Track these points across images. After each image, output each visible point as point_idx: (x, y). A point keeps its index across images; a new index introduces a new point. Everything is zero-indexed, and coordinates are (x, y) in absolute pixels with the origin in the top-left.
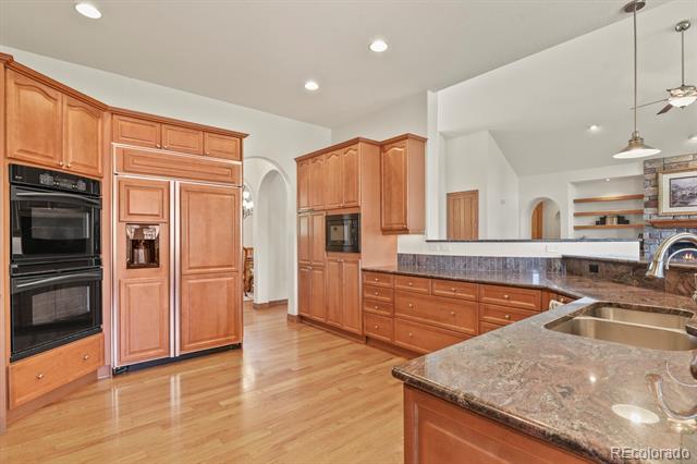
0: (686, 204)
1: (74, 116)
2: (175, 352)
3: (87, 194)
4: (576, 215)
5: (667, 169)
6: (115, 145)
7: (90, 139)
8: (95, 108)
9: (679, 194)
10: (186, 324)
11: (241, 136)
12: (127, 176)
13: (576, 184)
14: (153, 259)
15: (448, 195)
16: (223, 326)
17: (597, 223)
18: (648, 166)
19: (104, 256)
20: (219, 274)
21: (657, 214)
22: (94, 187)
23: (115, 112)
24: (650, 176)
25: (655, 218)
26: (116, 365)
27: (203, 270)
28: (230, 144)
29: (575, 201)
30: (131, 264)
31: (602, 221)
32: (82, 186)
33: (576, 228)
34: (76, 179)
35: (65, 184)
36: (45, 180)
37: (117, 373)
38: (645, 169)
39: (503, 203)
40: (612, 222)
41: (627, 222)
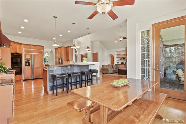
1: (18, 46)
2: (33, 78)
3: (20, 56)
4: (117, 58)
6: (24, 49)
7: (20, 48)
8: (21, 44)
10: (34, 74)
11: (43, 46)
12: (25, 53)
13: (117, 52)
14: (29, 65)
15: (93, 53)
16: (40, 75)
19: (22, 64)
20: (40, 67)
22: (21, 55)
23: (23, 44)
26: (24, 79)
27: (37, 67)
28: (41, 48)
29: (117, 55)
30: (26, 65)
31: (121, 59)
32: (19, 55)
33: (117, 60)
34: (18, 54)
35: (17, 55)
36: (15, 54)
37: (24, 80)
38: (126, 49)
39: (103, 55)
40: (122, 59)
41: (125, 59)
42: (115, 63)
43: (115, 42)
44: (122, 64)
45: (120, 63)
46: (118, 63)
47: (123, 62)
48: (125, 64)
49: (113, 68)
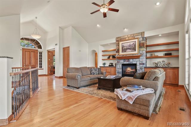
0: (125, 52)
4: (103, 55)
5: (121, 40)
9: (124, 48)
15: (63, 48)
17: (108, 58)
18: (117, 39)
21: (119, 55)
24: (117, 43)
25: (118, 56)
29: (102, 51)
31: (109, 58)
33: (103, 60)
38: (116, 40)
39: (80, 51)
40: (111, 58)
41: (115, 58)
42: (100, 64)
43: (98, 25)
44: (111, 65)
45: (107, 65)
46: (104, 64)
47: (112, 63)
48: (114, 66)
49: (91, 74)
